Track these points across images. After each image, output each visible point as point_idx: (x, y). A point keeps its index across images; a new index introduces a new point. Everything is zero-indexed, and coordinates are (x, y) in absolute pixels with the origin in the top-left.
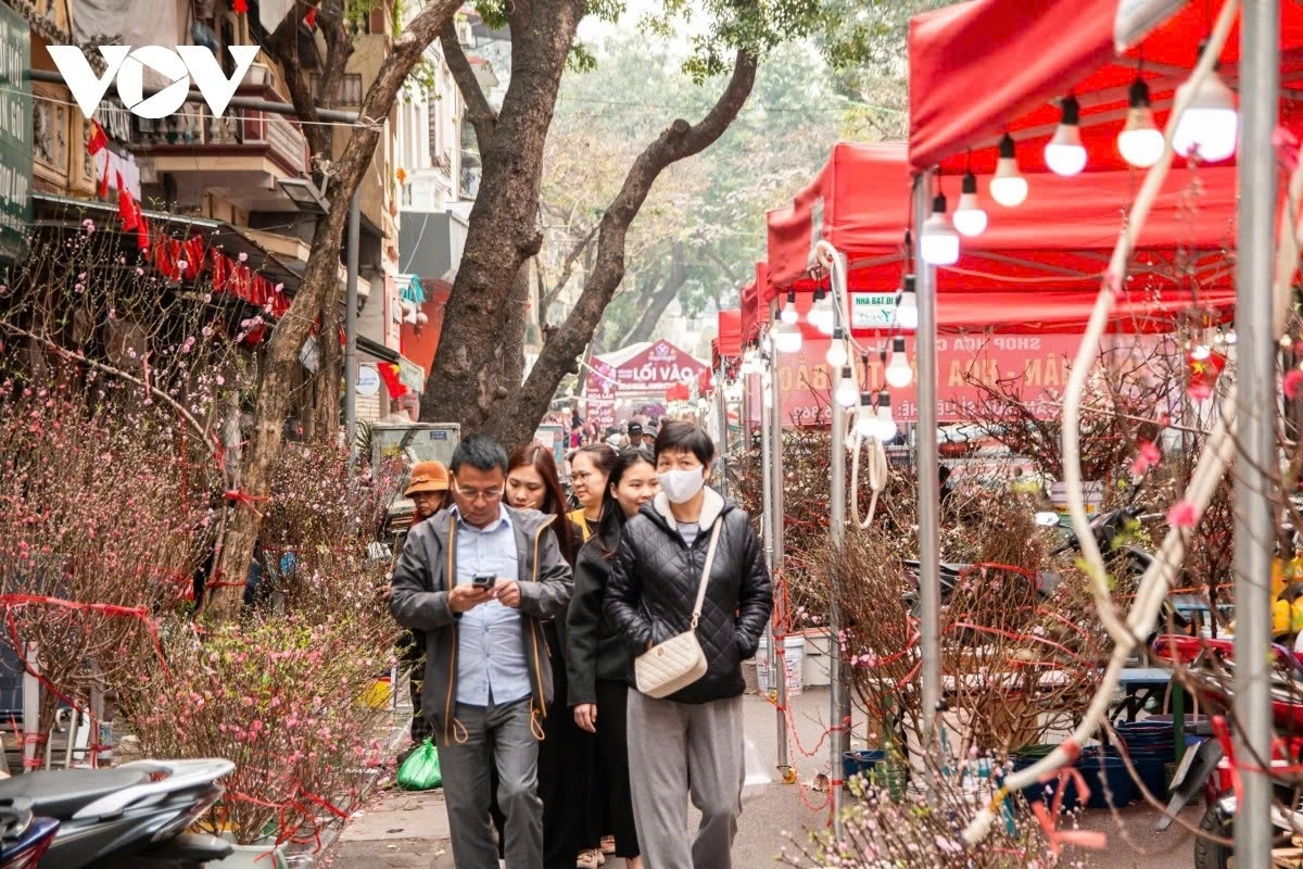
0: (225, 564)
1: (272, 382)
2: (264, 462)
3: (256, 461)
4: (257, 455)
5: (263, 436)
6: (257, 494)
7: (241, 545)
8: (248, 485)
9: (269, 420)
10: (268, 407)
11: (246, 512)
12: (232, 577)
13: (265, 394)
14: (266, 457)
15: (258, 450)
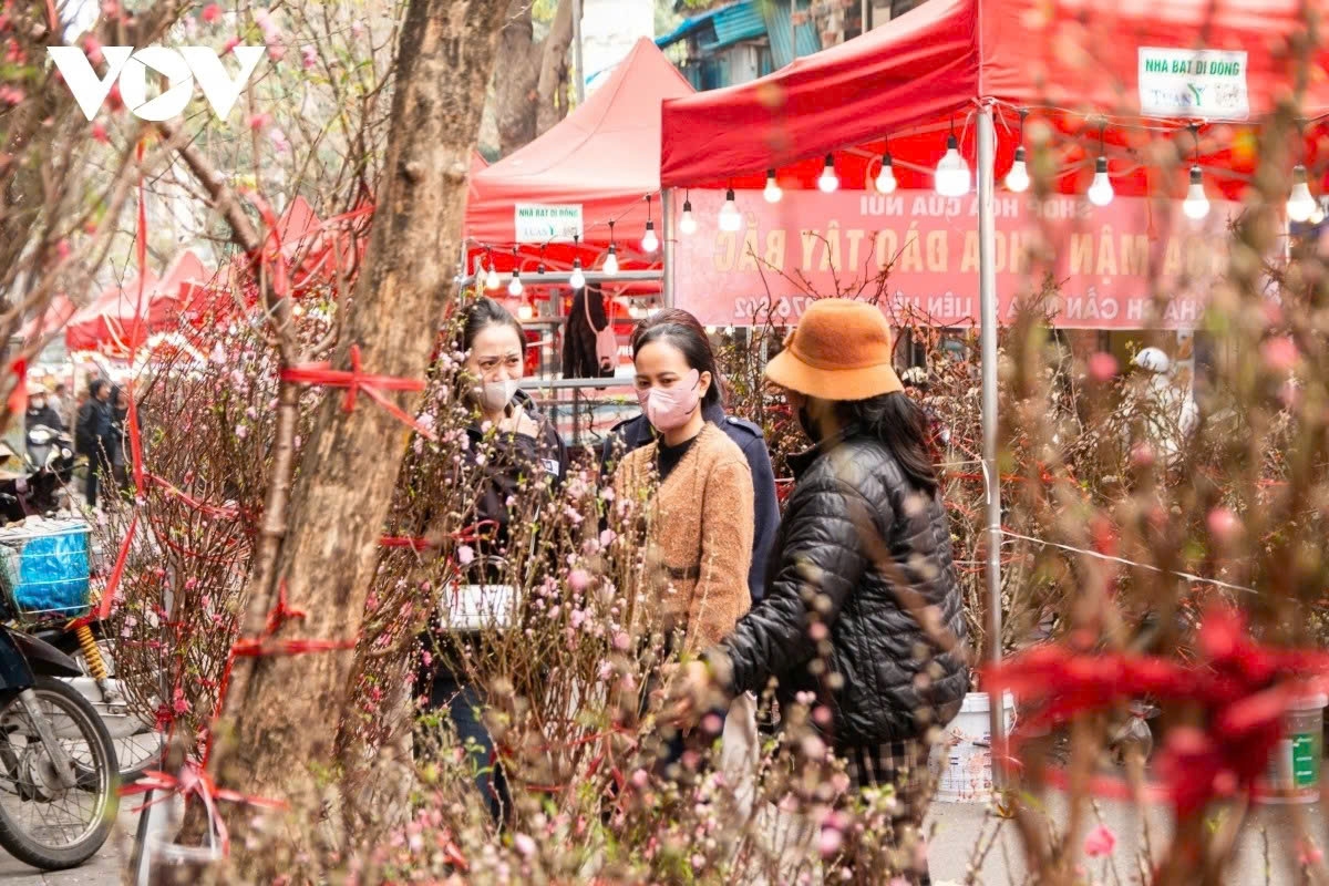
0: (299, 585)
1: (458, 29)
2: (430, 274)
3: (405, 271)
4: (409, 252)
5: (430, 189)
6: (405, 369)
7: (354, 527)
8: (377, 342)
9: (450, 143)
10: (448, 105)
11: (371, 426)
12: (326, 626)
13: (437, 65)
14: (438, 259)
15: (414, 235)
